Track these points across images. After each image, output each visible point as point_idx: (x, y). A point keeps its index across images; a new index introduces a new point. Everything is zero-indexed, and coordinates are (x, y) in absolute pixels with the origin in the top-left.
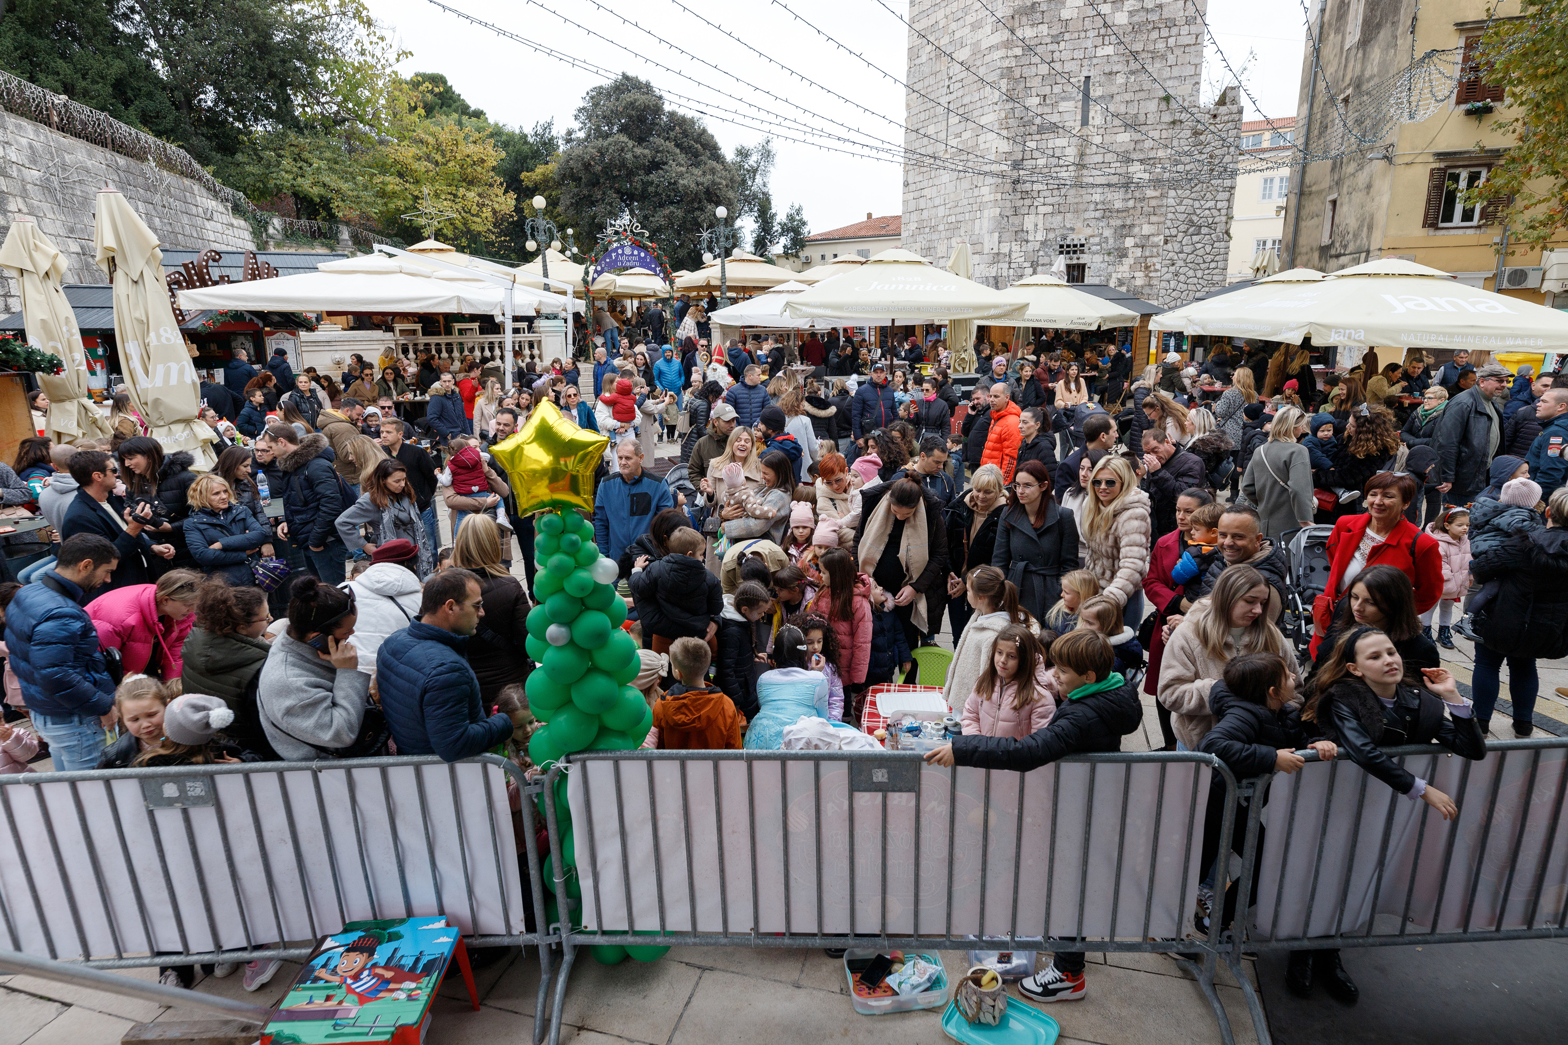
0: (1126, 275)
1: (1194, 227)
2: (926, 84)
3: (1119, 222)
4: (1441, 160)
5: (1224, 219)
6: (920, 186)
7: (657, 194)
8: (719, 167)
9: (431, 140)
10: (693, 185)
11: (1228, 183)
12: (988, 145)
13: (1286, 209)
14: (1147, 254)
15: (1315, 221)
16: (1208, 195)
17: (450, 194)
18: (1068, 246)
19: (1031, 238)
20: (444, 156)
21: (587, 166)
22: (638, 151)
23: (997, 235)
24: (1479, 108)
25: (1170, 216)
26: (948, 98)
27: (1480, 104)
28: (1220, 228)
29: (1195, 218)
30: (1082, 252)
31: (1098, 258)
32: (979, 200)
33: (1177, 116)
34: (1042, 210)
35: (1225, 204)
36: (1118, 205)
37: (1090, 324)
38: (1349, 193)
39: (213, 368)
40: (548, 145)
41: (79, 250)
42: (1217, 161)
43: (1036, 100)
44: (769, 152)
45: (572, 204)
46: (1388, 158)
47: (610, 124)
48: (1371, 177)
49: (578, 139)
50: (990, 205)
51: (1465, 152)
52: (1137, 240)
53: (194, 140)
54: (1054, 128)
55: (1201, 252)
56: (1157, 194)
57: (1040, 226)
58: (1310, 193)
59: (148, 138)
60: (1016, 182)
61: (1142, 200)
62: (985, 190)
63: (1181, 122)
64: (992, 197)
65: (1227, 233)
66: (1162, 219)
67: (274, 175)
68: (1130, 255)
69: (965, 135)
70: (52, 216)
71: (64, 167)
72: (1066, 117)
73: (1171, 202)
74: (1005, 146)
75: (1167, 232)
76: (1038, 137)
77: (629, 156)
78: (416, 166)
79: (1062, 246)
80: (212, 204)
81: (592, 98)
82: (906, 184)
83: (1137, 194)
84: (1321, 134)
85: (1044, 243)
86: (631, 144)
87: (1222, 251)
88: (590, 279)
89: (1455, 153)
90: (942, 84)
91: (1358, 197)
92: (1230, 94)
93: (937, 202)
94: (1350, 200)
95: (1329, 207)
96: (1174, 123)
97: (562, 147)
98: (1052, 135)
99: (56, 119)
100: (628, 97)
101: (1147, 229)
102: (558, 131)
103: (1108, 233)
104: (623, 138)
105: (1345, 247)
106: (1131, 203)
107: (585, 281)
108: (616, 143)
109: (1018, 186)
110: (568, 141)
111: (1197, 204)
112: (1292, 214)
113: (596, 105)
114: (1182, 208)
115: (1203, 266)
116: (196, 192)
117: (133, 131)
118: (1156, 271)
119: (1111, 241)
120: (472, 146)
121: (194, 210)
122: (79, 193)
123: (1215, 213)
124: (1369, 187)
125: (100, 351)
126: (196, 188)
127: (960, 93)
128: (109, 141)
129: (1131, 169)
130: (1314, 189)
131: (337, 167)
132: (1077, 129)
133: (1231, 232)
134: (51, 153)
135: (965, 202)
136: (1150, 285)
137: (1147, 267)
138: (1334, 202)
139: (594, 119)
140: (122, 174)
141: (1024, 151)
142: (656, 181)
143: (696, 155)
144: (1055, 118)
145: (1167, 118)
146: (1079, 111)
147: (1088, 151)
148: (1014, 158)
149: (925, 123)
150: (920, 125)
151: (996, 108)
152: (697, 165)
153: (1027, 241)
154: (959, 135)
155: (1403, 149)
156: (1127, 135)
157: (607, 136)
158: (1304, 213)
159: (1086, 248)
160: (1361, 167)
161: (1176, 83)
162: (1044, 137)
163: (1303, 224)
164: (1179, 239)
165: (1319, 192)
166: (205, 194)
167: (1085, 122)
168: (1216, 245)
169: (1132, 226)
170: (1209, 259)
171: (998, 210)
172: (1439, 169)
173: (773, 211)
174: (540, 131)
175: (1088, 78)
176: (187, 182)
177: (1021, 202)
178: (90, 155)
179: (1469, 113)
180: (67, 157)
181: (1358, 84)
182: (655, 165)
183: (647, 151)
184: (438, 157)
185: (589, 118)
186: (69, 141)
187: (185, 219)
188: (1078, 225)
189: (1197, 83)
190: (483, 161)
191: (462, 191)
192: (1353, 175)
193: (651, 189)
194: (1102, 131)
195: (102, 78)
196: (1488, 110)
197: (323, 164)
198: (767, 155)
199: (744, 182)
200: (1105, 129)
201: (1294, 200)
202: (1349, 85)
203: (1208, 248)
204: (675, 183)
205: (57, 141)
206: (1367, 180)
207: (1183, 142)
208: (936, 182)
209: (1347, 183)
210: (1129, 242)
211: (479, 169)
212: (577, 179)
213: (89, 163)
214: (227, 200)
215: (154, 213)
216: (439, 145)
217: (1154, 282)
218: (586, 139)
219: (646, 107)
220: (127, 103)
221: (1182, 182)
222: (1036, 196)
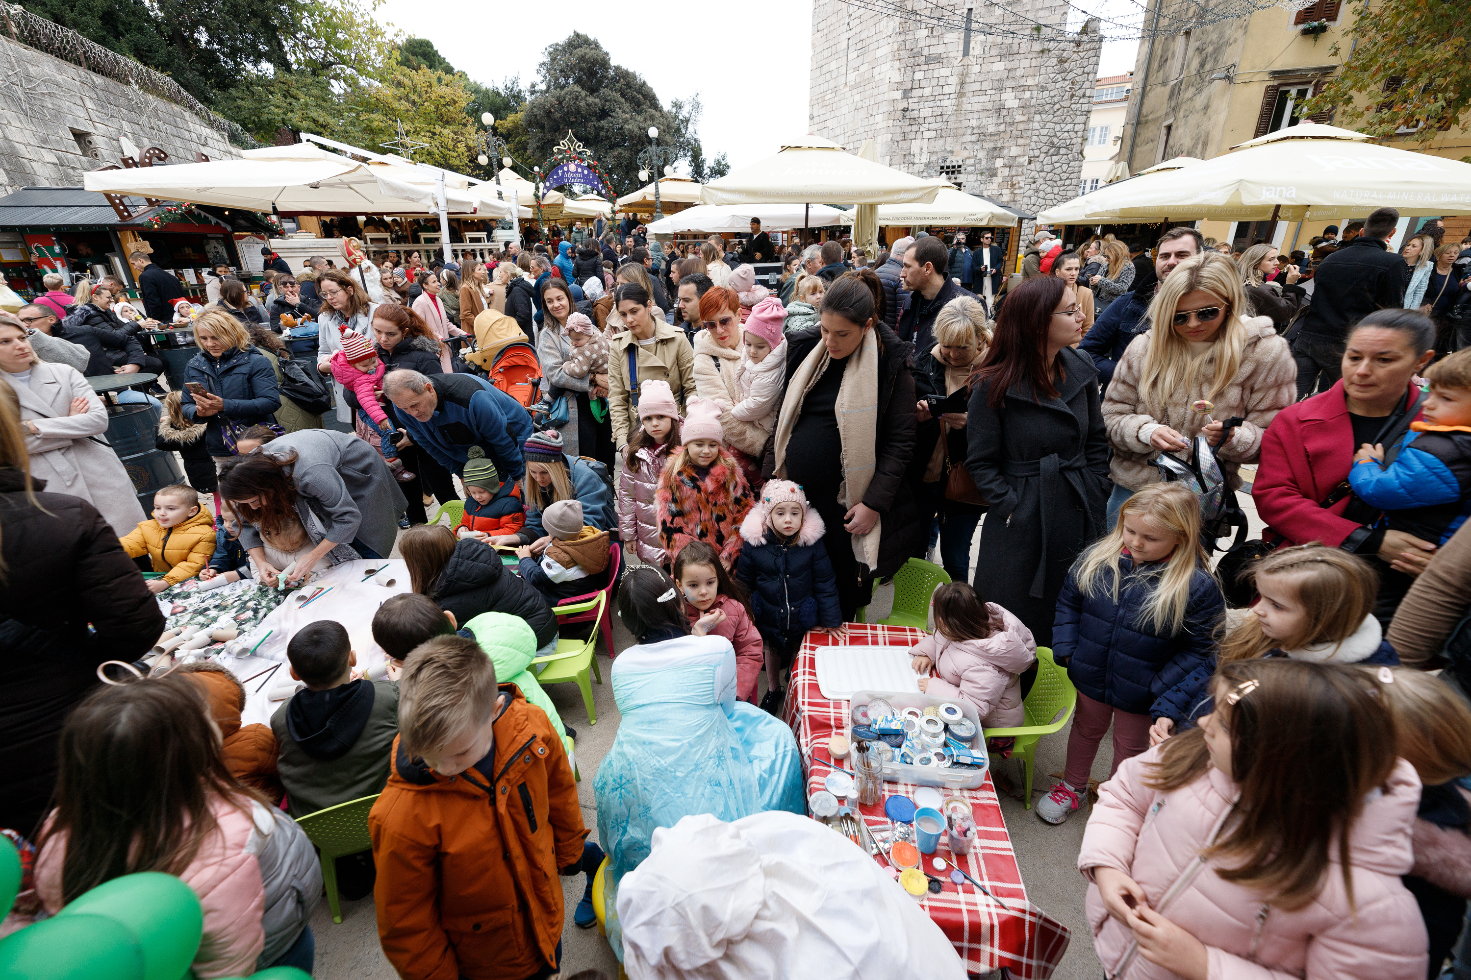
0: (996, 192)
1: (1054, 148)
2: (829, 23)
3: (991, 145)
4: (1275, 78)
5: (1080, 140)
6: (823, 118)
7: (607, 138)
8: (658, 114)
9: (407, 81)
10: (636, 130)
11: (1085, 107)
12: (882, 76)
13: (1122, 139)
14: (1014, 173)
15: (1150, 145)
16: (1068, 118)
17: (429, 131)
18: (948, 167)
19: (916, 161)
20: (420, 96)
21: (548, 113)
22: (590, 100)
23: (888, 158)
24: (1315, 27)
25: (1035, 138)
26: (848, 35)
27: (1316, 23)
28: (1076, 148)
29: (1055, 140)
30: (959, 172)
31: (972, 178)
32: (873, 128)
33: (1046, 45)
34: (927, 135)
35: (1082, 127)
36: (991, 129)
37: (981, 220)
38: (1186, 117)
39: (182, 268)
40: (518, 97)
41: (56, 161)
42: (1077, 87)
43: (925, 32)
44: (698, 104)
45: (538, 147)
46: (1229, 78)
47: (567, 77)
48: (1209, 98)
49: (541, 92)
50: (883, 131)
51: (1297, 70)
52: (1006, 161)
53: (189, 75)
54: (938, 59)
55: (1058, 171)
56: (1025, 118)
57: (925, 150)
58: (1147, 122)
59: (131, 63)
60: (905, 110)
61: (1012, 124)
62: (879, 118)
63: (1049, 51)
64: (885, 124)
65: (1081, 153)
66: (1028, 141)
67: (266, 110)
68: (999, 174)
69: (863, 69)
70: (19, 125)
71: (29, 78)
72: (950, 47)
73: (1036, 125)
74: (897, 77)
75: (1031, 153)
76: (925, 67)
77: (583, 104)
78: (396, 105)
79: (942, 168)
80: (207, 131)
81: (550, 53)
82: (812, 118)
83: (1008, 119)
84: (1160, 67)
85: (927, 165)
86: (583, 93)
87: (1076, 169)
88: (540, 194)
89: (1288, 71)
90: (842, 21)
91: (1193, 119)
92: (1092, 26)
93: (837, 132)
94: (1186, 123)
95: (1164, 131)
96: (1043, 51)
97: (529, 98)
98: (937, 66)
99: (15, 30)
100: (579, 52)
101: (1014, 151)
102: (524, 86)
103: (981, 155)
104: (578, 88)
106: (1003, 126)
107: (536, 196)
108: (571, 92)
109: (907, 113)
110: (532, 93)
111: (1058, 127)
112: (1128, 142)
113: (553, 60)
114: (1045, 131)
115: (1059, 183)
116: (187, 118)
117: (110, 54)
118: (1020, 188)
119: (984, 162)
120: (444, 88)
121: (187, 135)
122: (50, 106)
123: (1073, 134)
124: (1206, 108)
125: (57, 249)
126: (187, 114)
127: (859, 29)
128: (83, 59)
129: (1004, 96)
130: (1150, 117)
131: (324, 104)
132: (960, 59)
133: (1085, 153)
134: (11, 63)
135: (862, 130)
136: (1014, 201)
137: (1013, 185)
138: (1169, 127)
139: (552, 72)
140: (100, 93)
141: (913, 81)
142: (606, 126)
143: (639, 104)
144: (940, 49)
145: (1037, 47)
146: (962, 42)
147: (968, 80)
148: (904, 87)
149: (828, 60)
150: (824, 62)
151: (890, 40)
152: (639, 113)
153: (913, 164)
154: (857, 69)
155: (1244, 69)
156: (1002, 63)
157: (562, 87)
158: (1139, 140)
159: (962, 169)
160: (1199, 91)
161: (1047, 13)
162: (931, 67)
163: (1138, 150)
164: (1041, 159)
165: (1155, 120)
166: (198, 121)
167: (966, 53)
168: (1072, 164)
169: (1002, 148)
170: (1064, 176)
171: (890, 136)
172: (1273, 86)
173: (703, 157)
174: (510, 85)
175: (970, 10)
176: (176, 108)
177: (910, 128)
178: (60, 71)
179: (1305, 32)
180: (31, 69)
181: (1201, 15)
182: (604, 114)
183: (597, 100)
184: (415, 97)
185: (548, 71)
186: (32, 53)
187: (178, 143)
188: (957, 148)
189: (1065, 13)
190: (455, 102)
191: (438, 129)
192: (1191, 99)
193: (602, 134)
194: (980, 61)
195: (89, 10)
196: (1323, 29)
197: (311, 101)
198: (697, 106)
199: (678, 130)
200: (983, 59)
201: (1130, 130)
202: (1192, 17)
203: (1065, 167)
204: (621, 128)
205: (18, 52)
206: (1205, 102)
207: (1050, 70)
208: (837, 113)
209: (1184, 107)
210: (999, 163)
211: (451, 108)
212: (542, 127)
213: (59, 78)
214: (224, 130)
215: (141, 133)
216: (415, 87)
217: (1018, 198)
218: (547, 91)
219: (595, 62)
220: (118, 35)
221: (1047, 107)
222: (922, 122)
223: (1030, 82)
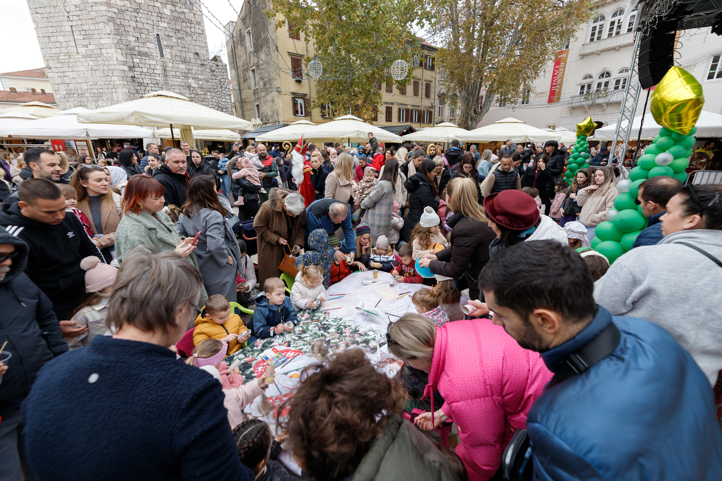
1: (221, 109)
4: (292, 95)
5: (231, 107)
11: (228, 93)
15: (251, 112)
16: (222, 97)
24: (299, 80)
25: (210, 103)
28: (231, 111)
29: (220, 105)
33: (203, 62)
35: (229, 101)
37: (236, 138)
38: (264, 103)
42: (222, 84)
43: (133, 39)
50: (121, 86)
51: (298, 93)
54: (147, 55)
56: (203, 93)
60: (133, 77)
61: (197, 94)
63: (205, 65)
64: (121, 83)
69: (91, 47)
72: (152, 50)
73: (209, 97)
76: (139, 57)
83: (194, 92)
84: (244, 81)
89: (296, 93)
91: (269, 104)
94: (266, 105)
95: (256, 107)
96: (202, 65)
98: (147, 58)
105: (268, 120)
106: (193, 95)
109: (134, 79)
111: (219, 100)
112: (239, 109)
114: (214, 100)
124: (273, 101)
127: (79, 22)
129: (189, 81)
130: (247, 100)
132: (159, 58)
135: (100, 83)
138: (258, 106)
141: (133, 62)
144: (146, 50)
145: (199, 62)
146: (158, 49)
147: (167, 69)
148: (128, 65)
149: (53, 35)
150: (49, 35)
151: (110, 36)
154: (86, 46)
155: (283, 90)
156: (184, 65)
158: (245, 108)
160: (267, 94)
161: (199, 48)
162: (143, 57)
165: (250, 102)
167: (162, 55)
171: (127, 90)
172: (293, 97)
175: (158, 35)
177: (137, 87)
179: (296, 81)
181: (258, 66)
189: (207, 50)
192: (264, 96)
194: (171, 61)
196: (301, 81)
200: (173, 61)
201: (238, 104)
202: (253, 65)
206: (272, 99)
207: (208, 73)
208: (75, 69)
209: (262, 99)
221: (212, 90)
222: (146, 85)
223: (200, 77)
